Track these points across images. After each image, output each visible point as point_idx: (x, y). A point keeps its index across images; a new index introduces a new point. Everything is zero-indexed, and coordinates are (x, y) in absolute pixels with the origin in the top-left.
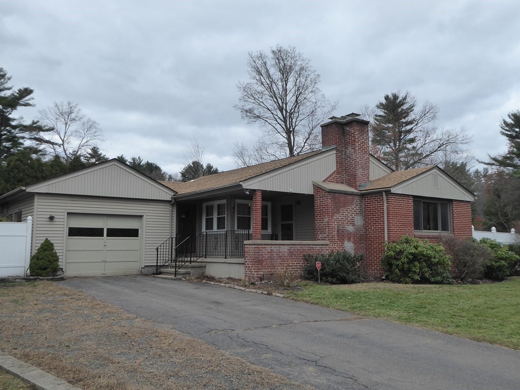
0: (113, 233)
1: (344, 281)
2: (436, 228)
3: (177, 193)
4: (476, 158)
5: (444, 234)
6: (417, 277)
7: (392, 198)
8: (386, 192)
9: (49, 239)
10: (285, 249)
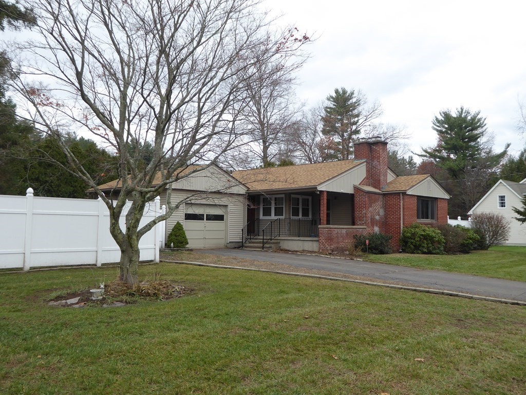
0: (210, 218)
1: (382, 252)
2: (427, 218)
3: (249, 189)
4: (411, 150)
5: (434, 221)
6: (425, 250)
7: (406, 198)
8: (402, 193)
9: (180, 222)
10: (344, 231)
